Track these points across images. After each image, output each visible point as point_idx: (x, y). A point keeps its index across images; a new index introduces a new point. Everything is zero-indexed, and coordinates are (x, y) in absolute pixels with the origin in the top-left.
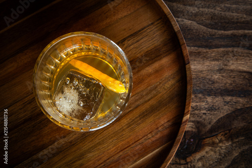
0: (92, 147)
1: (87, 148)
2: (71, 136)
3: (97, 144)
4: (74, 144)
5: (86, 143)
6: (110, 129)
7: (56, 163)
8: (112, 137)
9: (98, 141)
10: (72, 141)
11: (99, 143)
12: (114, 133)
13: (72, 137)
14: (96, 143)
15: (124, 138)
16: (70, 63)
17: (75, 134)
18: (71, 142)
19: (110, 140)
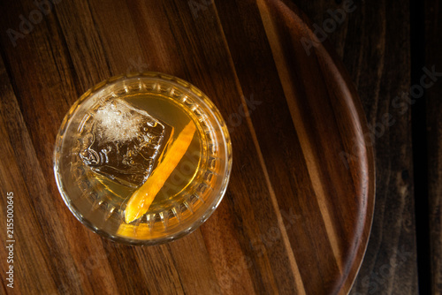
0: (21, 232)
1: (21, 225)
2: (49, 202)
3: (25, 243)
4: (33, 203)
5: (31, 225)
6: (46, 270)
7: (8, 168)
8: (30, 270)
9: (29, 245)
10: (40, 202)
11: (26, 247)
12: (37, 274)
13: (46, 203)
14: (27, 242)
15: (23, 290)
16: (191, 123)
17: (50, 209)
18: (38, 199)
19: (25, 266)
